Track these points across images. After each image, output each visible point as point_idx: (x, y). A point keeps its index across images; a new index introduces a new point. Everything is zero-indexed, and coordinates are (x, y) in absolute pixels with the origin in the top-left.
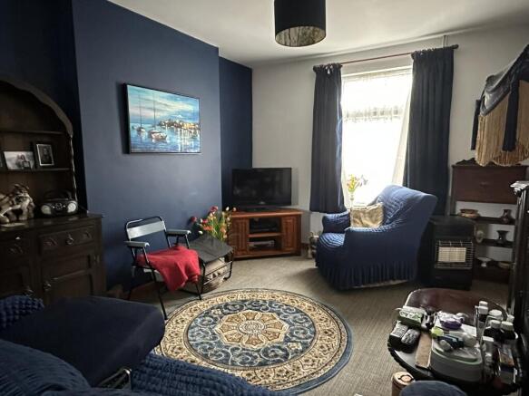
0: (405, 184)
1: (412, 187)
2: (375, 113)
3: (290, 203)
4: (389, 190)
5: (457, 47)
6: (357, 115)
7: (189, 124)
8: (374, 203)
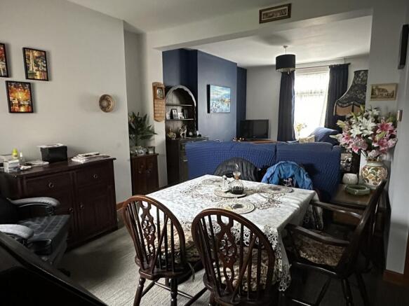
0: (325, 127)
1: (329, 127)
2: (311, 93)
3: (267, 138)
4: (318, 129)
5: (350, 64)
6: (302, 94)
7: (227, 100)
8: (310, 136)
